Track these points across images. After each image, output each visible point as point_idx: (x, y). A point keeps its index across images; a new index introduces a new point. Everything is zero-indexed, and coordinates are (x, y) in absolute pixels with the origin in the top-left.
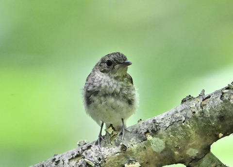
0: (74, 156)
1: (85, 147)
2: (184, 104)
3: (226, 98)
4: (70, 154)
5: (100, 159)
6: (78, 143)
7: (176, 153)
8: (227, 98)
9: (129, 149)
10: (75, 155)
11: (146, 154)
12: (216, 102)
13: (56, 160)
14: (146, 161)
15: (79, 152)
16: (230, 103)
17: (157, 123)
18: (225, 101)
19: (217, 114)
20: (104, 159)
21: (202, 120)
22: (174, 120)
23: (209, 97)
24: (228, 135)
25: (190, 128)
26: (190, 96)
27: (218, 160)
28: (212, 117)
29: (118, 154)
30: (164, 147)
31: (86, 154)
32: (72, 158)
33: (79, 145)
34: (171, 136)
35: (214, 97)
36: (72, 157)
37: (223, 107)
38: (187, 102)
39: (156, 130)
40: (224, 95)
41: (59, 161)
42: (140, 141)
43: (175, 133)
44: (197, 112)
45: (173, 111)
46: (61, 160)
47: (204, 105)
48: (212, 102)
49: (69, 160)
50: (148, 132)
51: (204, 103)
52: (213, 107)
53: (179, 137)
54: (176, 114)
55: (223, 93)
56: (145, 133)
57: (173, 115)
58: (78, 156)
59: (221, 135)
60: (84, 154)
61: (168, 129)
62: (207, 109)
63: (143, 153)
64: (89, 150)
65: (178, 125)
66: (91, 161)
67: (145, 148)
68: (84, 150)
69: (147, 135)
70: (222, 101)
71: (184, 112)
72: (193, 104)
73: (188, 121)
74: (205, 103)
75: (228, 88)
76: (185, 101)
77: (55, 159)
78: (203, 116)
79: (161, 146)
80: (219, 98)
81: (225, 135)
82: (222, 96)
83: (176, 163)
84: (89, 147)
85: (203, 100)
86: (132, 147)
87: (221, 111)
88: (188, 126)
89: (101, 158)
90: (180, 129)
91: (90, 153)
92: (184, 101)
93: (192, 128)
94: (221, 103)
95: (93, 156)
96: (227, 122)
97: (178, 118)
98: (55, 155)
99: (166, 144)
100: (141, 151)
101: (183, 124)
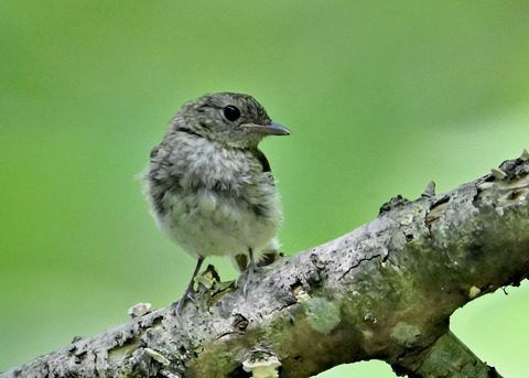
0: (121, 342)
1: (146, 320)
2: (384, 218)
3: (486, 201)
4: (112, 337)
5: (182, 350)
6: (130, 312)
7: (368, 334)
8: (489, 203)
9: (254, 325)
10: (124, 338)
11: (295, 336)
12: (462, 212)
13: (78, 353)
14: (295, 353)
15: (132, 332)
16: (497, 214)
17: (321, 263)
18: (485, 210)
19: (466, 240)
20: (192, 348)
21: (429, 255)
22: (361, 256)
23: (446, 200)
24: (492, 291)
25: (401, 274)
26: (400, 197)
27: (469, 352)
28: (452, 248)
29: (227, 337)
30: (337, 319)
31: (150, 336)
32: (117, 347)
33: (133, 316)
34: (354, 293)
35: (458, 201)
36: (115, 343)
37: (480, 223)
38: (392, 212)
39: (317, 279)
40: (481, 195)
41: (85, 353)
42: (279, 305)
43: (364, 286)
44: (416, 237)
45: (358, 232)
46: (90, 353)
47: (434, 219)
48: (452, 211)
49: (109, 351)
50: (298, 283)
51: (434, 213)
52: (456, 224)
53: (373, 295)
54: (367, 241)
55: (479, 191)
56: (293, 287)
57: (358, 243)
58: (129, 342)
59: (474, 290)
60: (144, 337)
61: (347, 276)
62: (441, 228)
63: (287, 334)
64: (158, 328)
65: (372, 267)
66: (161, 353)
67: (291, 321)
68: (145, 328)
69: (296, 291)
70: (477, 210)
71: (386, 236)
72: (407, 217)
73: (395, 259)
74: (436, 215)
75: (491, 179)
76: (389, 209)
77: (74, 350)
78: (431, 246)
79: (330, 318)
80: (470, 202)
81: (485, 290)
82: (476, 198)
83: (367, 359)
84: (158, 320)
85: (433, 207)
86: (261, 321)
87: (474, 233)
88: (396, 268)
89: (186, 346)
90: (377, 276)
91: (159, 335)
92: (384, 210)
93: (405, 274)
94: (476, 214)
95: (168, 343)
96: (490, 260)
97: (371, 250)
98: (76, 340)
99: (342, 313)
100: (282, 329)
101: (383, 265)
